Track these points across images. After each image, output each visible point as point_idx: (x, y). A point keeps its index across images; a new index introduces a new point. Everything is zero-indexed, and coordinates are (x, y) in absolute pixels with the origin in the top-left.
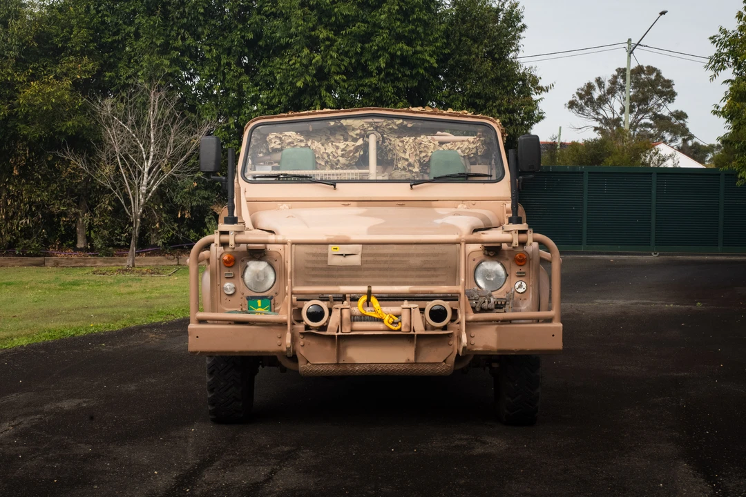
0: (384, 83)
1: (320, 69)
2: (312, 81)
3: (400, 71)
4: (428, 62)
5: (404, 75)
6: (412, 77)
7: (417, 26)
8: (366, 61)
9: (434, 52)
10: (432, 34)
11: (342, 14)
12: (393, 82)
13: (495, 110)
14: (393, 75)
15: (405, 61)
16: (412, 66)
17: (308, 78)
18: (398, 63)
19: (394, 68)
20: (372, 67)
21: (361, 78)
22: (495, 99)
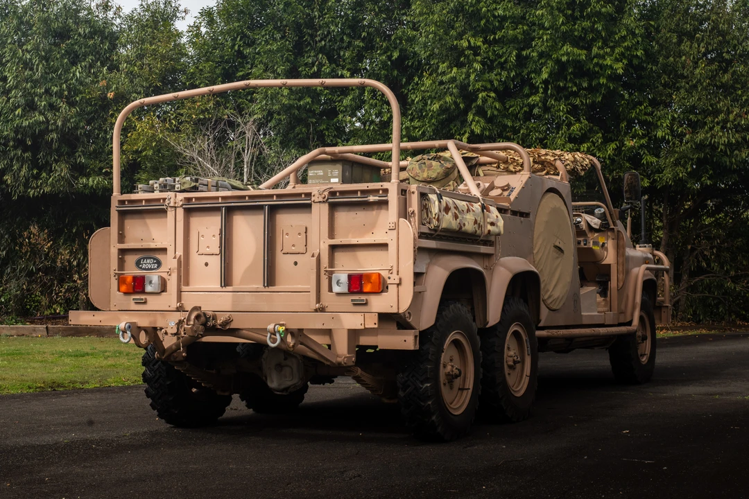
0: (555, 100)
1: (463, 88)
2: (455, 103)
3: (575, 84)
4: (611, 67)
5: (580, 88)
6: (592, 90)
7: (595, 23)
8: (528, 74)
9: (622, 54)
10: (620, 31)
11: (495, 17)
12: (567, 98)
13: (717, 128)
14: (565, 88)
15: (580, 70)
16: (592, 75)
17: (448, 99)
18: (571, 73)
19: (566, 80)
20: (538, 81)
21: (528, 96)
22: (716, 113)
